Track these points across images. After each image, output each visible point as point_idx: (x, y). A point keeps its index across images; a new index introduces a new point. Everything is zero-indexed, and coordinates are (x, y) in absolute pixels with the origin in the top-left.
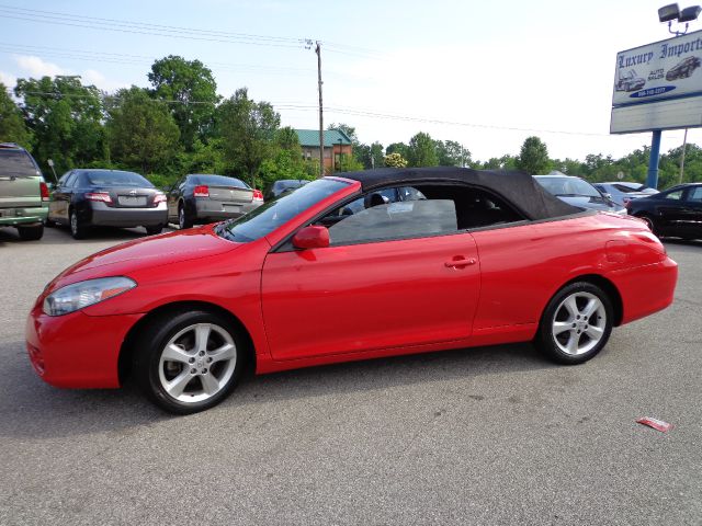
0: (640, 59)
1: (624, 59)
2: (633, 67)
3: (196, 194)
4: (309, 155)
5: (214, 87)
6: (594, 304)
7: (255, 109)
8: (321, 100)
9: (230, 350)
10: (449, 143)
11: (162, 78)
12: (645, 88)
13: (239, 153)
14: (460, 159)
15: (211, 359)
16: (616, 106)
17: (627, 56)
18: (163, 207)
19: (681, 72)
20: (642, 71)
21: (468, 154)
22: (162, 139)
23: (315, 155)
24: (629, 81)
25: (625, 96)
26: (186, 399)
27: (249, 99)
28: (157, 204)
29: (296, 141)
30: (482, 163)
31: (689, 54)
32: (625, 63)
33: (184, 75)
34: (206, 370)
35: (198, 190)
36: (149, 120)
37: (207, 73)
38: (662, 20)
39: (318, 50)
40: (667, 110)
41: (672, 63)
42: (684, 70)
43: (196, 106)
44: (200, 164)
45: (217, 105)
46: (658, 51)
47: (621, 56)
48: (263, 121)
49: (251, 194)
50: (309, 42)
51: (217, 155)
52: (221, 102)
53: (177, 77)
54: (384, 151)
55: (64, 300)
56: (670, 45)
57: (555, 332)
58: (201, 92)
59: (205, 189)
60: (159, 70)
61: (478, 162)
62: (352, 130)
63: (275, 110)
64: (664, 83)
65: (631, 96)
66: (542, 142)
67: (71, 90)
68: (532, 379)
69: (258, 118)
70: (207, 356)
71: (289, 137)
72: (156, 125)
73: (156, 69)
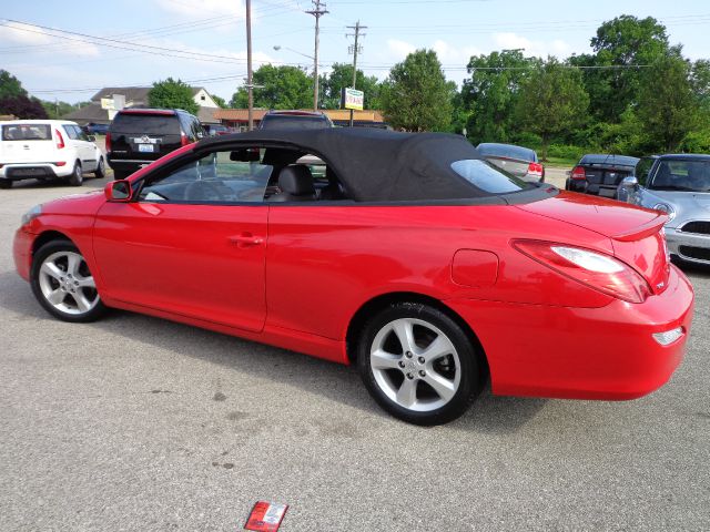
6: (442, 345)
7: (690, 69)
11: (607, 42)
15: (76, 283)
22: (567, 109)
27: (684, 58)
33: (630, 36)
37: (660, 30)
44: (615, 136)
60: (605, 34)
67: (514, 63)
70: (73, 279)
72: (563, 94)
73: (601, 32)
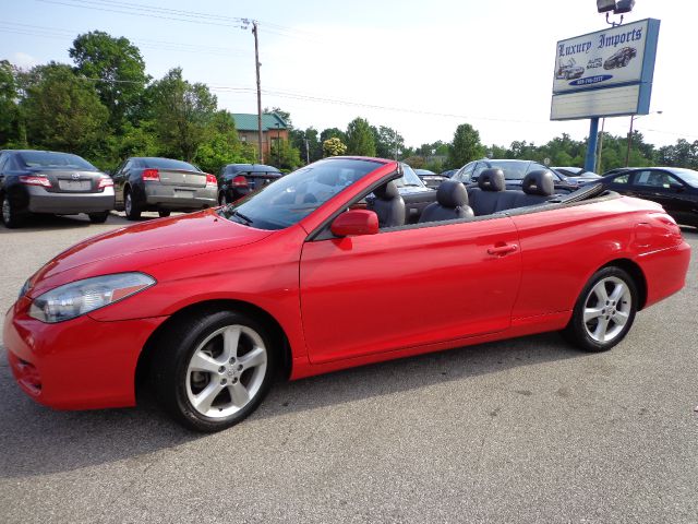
0: (580, 48)
1: (563, 48)
2: (573, 56)
3: (145, 179)
4: (244, 139)
5: (142, 66)
6: (621, 289)
7: (190, 90)
8: (258, 83)
9: (260, 355)
10: (383, 129)
11: (85, 55)
12: (583, 76)
13: (174, 137)
14: (394, 144)
15: (241, 366)
16: (556, 93)
17: (566, 45)
18: (109, 192)
19: (618, 62)
20: (581, 60)
21: (402, 140)
22: (89, 120)
23: (253, 140)
24: (569, 69)
25: (565, 84)
26: (214, 414)
27: (183, 80)
28: (103, 189)
29: (232, 125)
30: (415, 149)
31: (626, 45)
32: (564, 52)
33: (110, 53)
34: (236, 379)
35: (147, 173)
36: (74, 99)
37: (134, 51)
38: (600, 10)
39: (254, 30)
40: (604, 98)
41: (609, 52)
42: (620, 59)
43: (123, 85)
44: (130, 147)
45: (146, 86)
46: (596, 42)
47: (561, 46)
48: (199, 103)
49: (205, 178)
50: (246, 21)
51: (150, 139)
52: (151, 82)
53: (101, 54)
54: (319, 136)
55: (64, 303)
56: (609, 34)
57: (586, 319)
58: (129, 72)
59: (155, 173)
60: (81, 46)
61: (411, 148)
62: (287, 115)
63: (212, 92)
64: (602, 71)
65: (571, 84)
66: (475, 129)
68: (567, 368)
69: (194, 100)
70: (237, 363)
71: (225, 121)
72: (82, 104)
73: (77, 43)
